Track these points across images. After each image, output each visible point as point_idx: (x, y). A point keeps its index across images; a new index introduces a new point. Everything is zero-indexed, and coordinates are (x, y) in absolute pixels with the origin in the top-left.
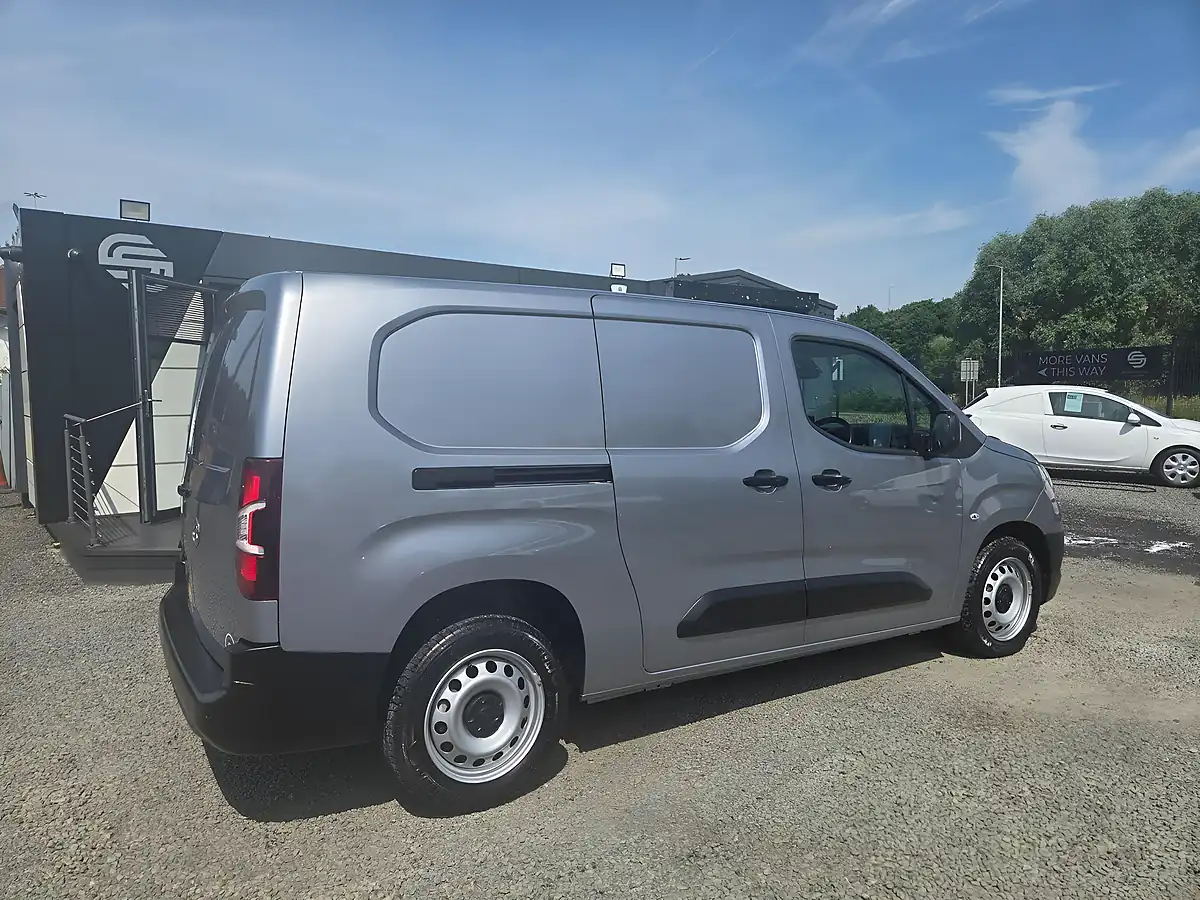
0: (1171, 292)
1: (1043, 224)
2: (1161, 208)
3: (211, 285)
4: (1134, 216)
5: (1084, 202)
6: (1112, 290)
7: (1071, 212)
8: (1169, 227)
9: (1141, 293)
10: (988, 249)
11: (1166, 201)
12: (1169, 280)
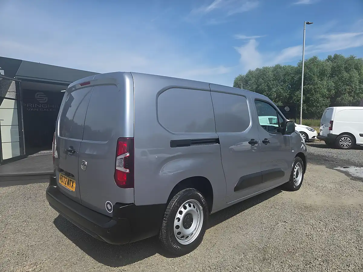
0: (282, 92)
1: (250, 72)
2: (279, 69)
3: (19, 79)
4: (273, 71)
5: (261, 67)
6: (268, 91)
7: (257, 69)
8: (281, 74)
9: (275, 92)
10: (236, 78)
11: (280, 68)
12: (281, 88)
